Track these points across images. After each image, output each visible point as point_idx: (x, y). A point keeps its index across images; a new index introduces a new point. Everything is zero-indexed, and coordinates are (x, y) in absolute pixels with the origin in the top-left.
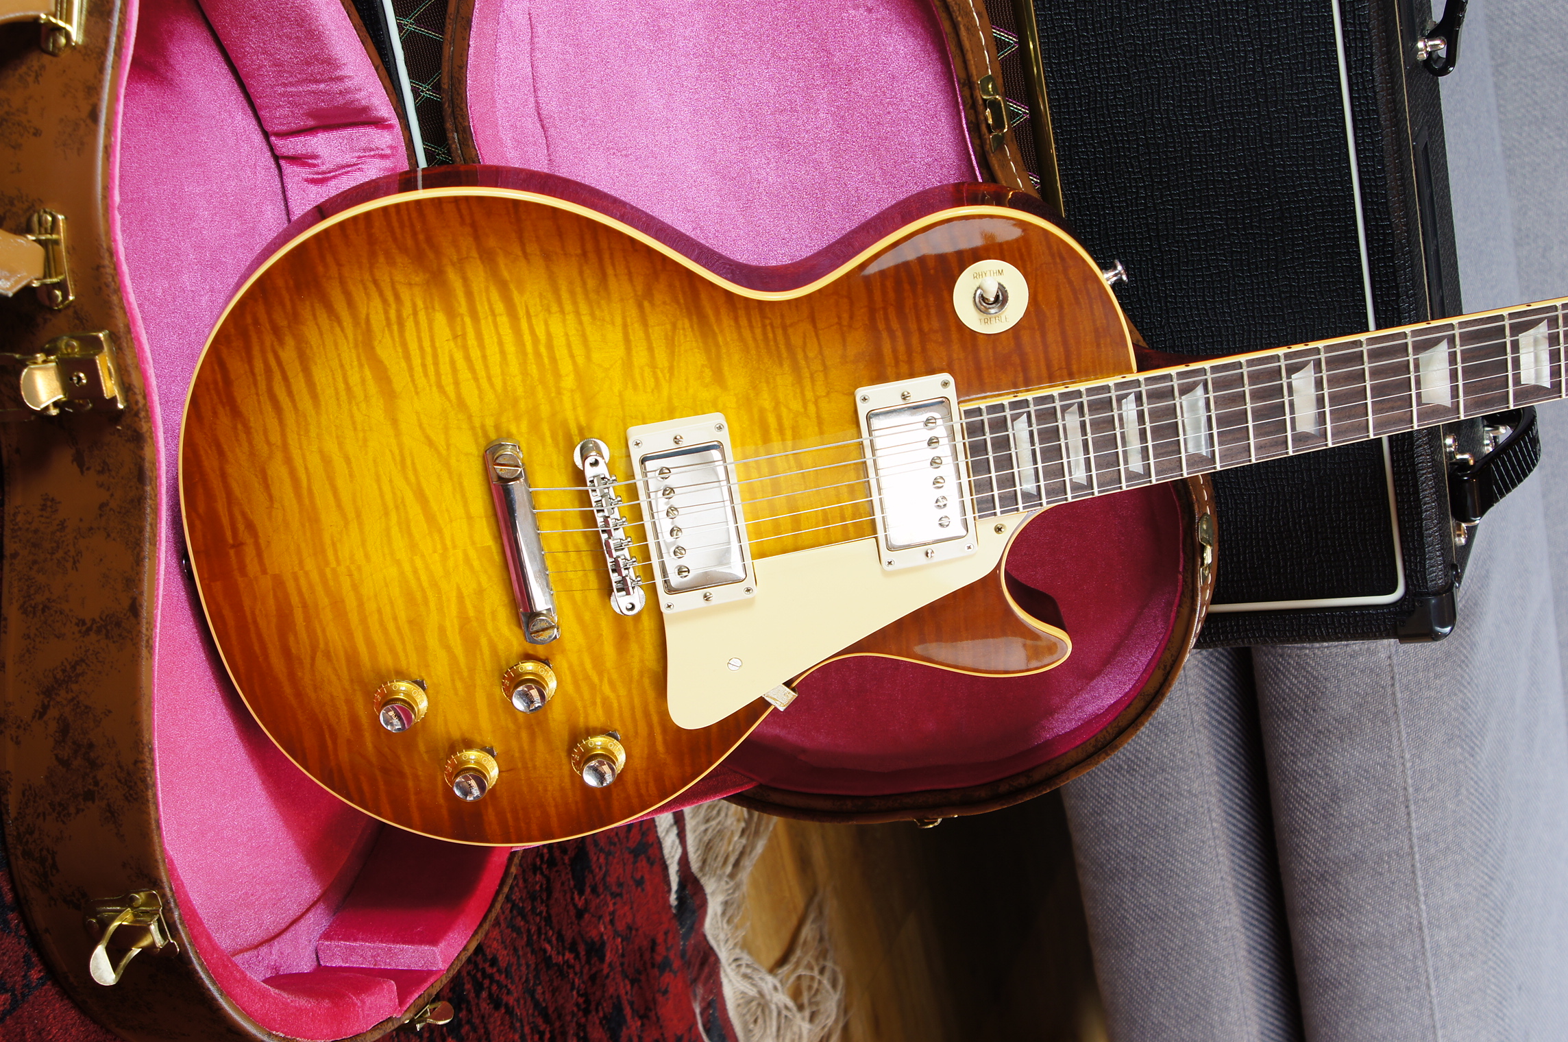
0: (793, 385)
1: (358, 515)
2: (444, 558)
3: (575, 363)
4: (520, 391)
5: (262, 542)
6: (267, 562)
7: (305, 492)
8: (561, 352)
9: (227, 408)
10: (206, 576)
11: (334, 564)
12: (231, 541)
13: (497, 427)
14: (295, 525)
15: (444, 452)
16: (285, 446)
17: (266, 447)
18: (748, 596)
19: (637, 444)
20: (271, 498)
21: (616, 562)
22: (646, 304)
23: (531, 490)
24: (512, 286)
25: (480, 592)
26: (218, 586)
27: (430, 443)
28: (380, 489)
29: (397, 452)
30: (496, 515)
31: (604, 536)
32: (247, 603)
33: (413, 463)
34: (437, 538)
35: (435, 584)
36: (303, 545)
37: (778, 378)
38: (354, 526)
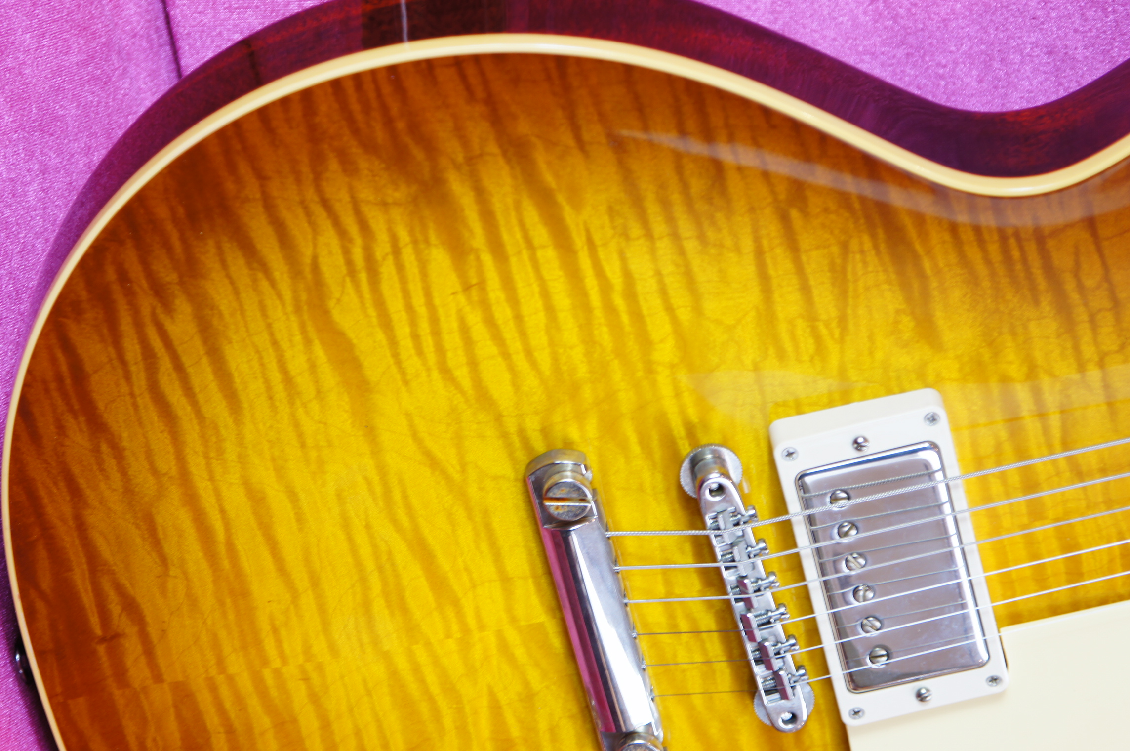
0: (1059, 336)
1: (315, 582)
2: (465, 645)
3: (675, 321)
4: (582, 371)
5: (153, 631)
6: (162, 662)
7: (222, 549)
8: (651, 304)
9: (82, 419)
10: (59, 690)
11: (276, 663)
12: (98, 631)
13: (545, 431)
14: (208, 601)
15: (457, 477)
16: (185, 478)
17: (151, 481)
18: (995, 689)
19: (790, 454)
20: (164, 560)
21: (761, 648)
22: (794, 214)
23: (608, 534)
24: (561, 198)
25: (529, 697)
26: (80, 706)
27: (432, 462)
28: (350, 539)
29: (375, 478)
30: (549, 573)
31: (740, 607)
32: (130, 730)
33: (405, 497)
34: (450, 613)
35: (449, 688)
36: (222, 634)
37: (1032, 325)
38: (308, 600)
